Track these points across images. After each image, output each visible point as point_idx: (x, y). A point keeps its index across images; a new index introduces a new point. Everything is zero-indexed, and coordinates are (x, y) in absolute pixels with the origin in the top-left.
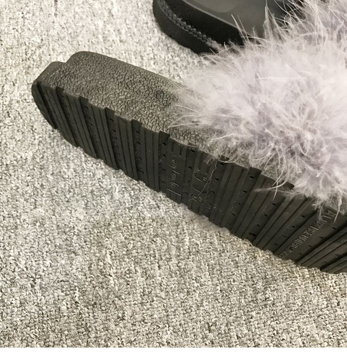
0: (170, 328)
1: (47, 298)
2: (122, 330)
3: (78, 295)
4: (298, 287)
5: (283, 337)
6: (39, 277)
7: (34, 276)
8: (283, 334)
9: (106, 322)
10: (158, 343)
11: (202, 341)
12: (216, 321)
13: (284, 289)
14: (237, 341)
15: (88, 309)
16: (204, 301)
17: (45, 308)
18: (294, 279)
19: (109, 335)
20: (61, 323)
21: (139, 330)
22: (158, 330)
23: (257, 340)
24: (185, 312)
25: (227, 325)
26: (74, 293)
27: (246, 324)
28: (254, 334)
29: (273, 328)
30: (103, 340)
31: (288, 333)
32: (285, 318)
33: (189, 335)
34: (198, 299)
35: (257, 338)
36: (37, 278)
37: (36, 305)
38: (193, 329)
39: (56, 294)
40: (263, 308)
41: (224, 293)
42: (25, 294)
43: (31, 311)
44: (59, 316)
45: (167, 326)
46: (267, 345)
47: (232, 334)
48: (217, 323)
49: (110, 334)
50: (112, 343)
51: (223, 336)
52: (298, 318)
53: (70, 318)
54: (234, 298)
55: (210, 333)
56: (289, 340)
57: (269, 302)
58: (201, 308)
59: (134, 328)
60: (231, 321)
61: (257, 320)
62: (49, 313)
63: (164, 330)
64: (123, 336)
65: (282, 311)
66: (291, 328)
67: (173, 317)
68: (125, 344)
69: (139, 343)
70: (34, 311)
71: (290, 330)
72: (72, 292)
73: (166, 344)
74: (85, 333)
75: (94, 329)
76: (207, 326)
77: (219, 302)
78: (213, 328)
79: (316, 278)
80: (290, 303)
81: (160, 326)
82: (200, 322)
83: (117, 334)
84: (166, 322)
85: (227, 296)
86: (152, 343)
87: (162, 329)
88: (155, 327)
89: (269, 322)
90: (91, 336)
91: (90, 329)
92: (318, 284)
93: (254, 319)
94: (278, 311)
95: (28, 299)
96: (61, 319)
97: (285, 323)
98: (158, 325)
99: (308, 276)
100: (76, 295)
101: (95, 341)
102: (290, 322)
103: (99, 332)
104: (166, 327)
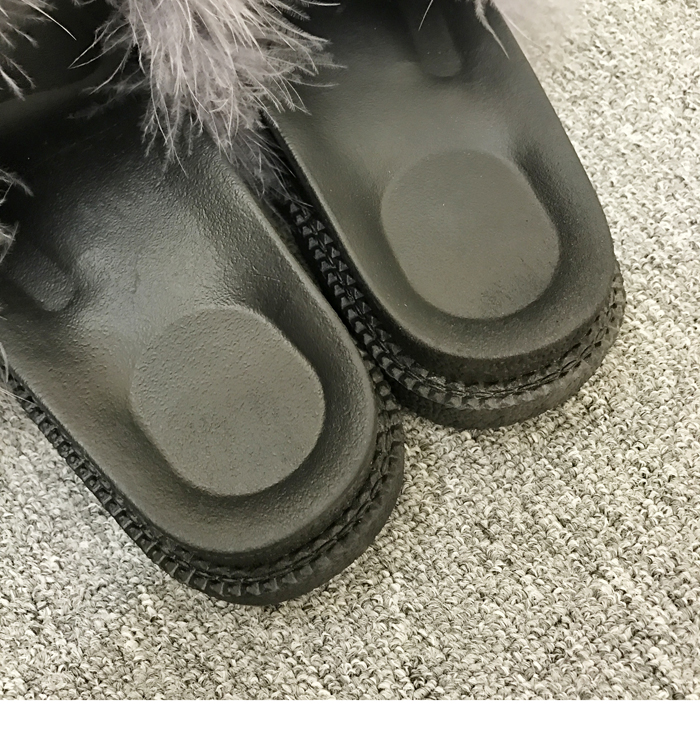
0: (394, 575)
1: (83, 641)
2: (285, 633)
3: (150, 602)
4: (650, 348)
5: (670, 473)
6: (44, 603)
7: (33, 607)
8: (666, 465)
9: (241, 632)
10: (382, 621)
11: (481, 568)
12: (494, 509)
13: (620, 367)
14: (565, 531)
15: (185, 621)
16: (447, 480)
17: (87, 666)
18: (631, 335)
19: (261, 659)
20: (137, 682)
21: (324, 615)
22: (370, 591)
23: (609, 509)
24: (414, 524)
25: (525, 509)
26: (140, 602)
27: (567, 484)
28: (597, 497)
29: (637, 464)
30: (252, 674)
31: (676, 457)
32: (652, 428)
33: (445, 570)
34: (432, 481)
35: (610, 503)
36: (41, 608)
37: (64, 669)
38: (450, 551)
39: (98, 624)
40: (589, 431)
41: (483, 441)
42: (28, 658)
43: (58, 687)
44: (128, 669)
45: (387, 573)
46: (639, 507)
47: (545, 521)
48: (500, 513)
49: (263, 655)
50: (275, 672)
51: (527, 535)
52: (682, 414)
53: (154, 660)
54: (512, 440)
55: (495, 544)
56: (685, 473)
57: (600, 411)
58: (447, 497)
59: (311, 614)
60: (530, 493)
61: (590, 464)
62: (100, 673)
63: (384, 586)
64: (293, 646)
65: (637, 417)
66: (678, 444)
67: (390, 547)
68: (305, 660)
69: (339, 641)
70: (64, 685)
71: (678, 450)
72: (132, 601)
73: (403, 615)
74: (201, 679)
75: (219, 658)
76: (478, 531)
77: (483, 466)
78: (494, 529)
79: (681, 307)
80: (649, 391)
81: (370, 582)
82: (459, 529)
83: (277, 648)
84: (380, 566)
85: (493, 443)
86: (369, 628)
87: (379, 588)
88: (359, 589)
89: (619, 456)
90: (219, 679)
91: (211, 664)
92: (691, 319)
93: (580, 464)
94: (628, 421)
95: (39, 664)
96: (134, 671)
97: (658, 441)
98: (364, 581)
99: (662, 313)
100: (144, 603)
101: (235, 686)
102: (669, 433)
103: (233, 662)
104: (384, 577)
